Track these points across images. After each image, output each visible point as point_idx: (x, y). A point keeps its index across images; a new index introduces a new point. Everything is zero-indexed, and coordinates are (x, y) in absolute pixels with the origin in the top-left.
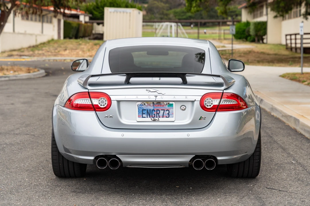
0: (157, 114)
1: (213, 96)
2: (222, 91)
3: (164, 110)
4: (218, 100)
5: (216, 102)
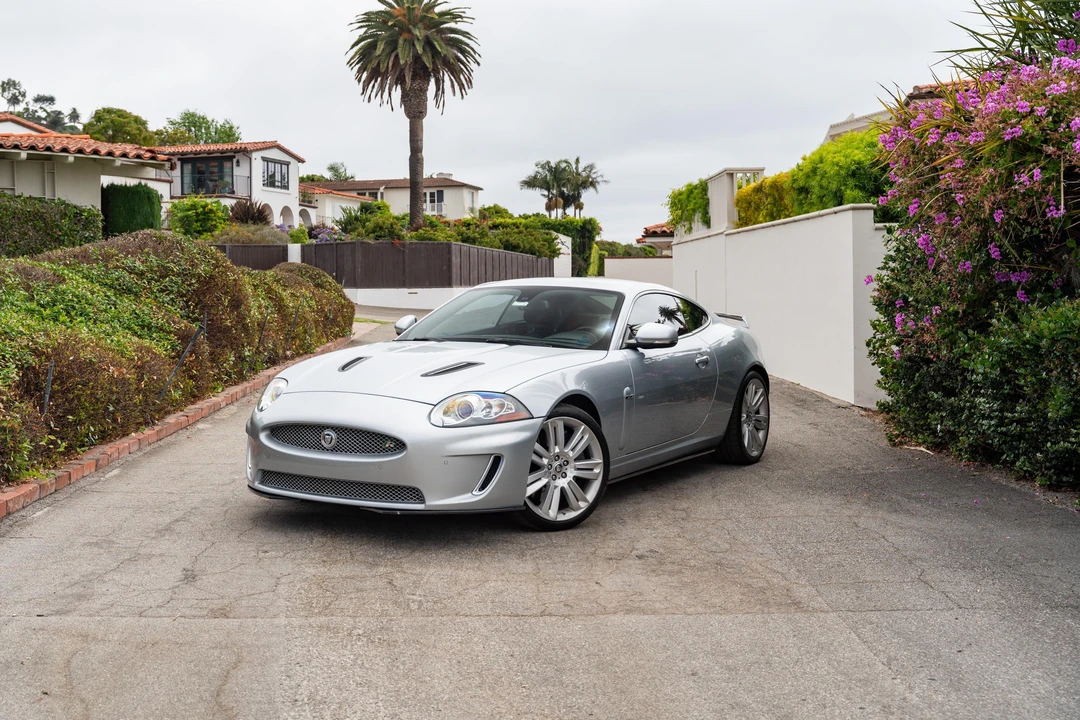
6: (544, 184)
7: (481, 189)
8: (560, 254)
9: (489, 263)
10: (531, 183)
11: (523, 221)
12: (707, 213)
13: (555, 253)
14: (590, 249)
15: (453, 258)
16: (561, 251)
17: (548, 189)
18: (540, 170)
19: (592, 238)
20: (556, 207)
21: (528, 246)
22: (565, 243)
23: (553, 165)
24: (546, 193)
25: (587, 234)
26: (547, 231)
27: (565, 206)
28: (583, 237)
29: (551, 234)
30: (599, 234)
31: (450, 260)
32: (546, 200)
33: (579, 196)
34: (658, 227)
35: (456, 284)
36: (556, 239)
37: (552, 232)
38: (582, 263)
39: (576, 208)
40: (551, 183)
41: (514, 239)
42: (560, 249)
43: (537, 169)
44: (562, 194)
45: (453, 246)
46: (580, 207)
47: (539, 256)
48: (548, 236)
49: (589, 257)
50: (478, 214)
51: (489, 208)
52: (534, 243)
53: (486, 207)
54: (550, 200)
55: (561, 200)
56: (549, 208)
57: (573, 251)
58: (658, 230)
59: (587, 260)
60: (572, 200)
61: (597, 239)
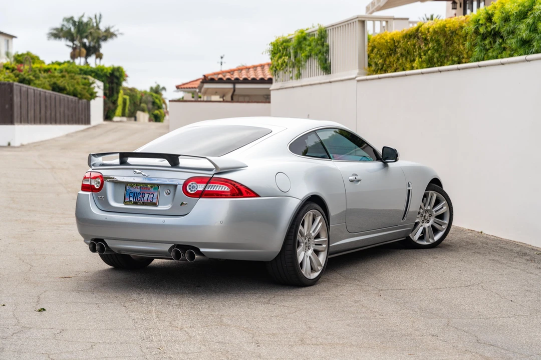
0: (142, 197)
1: (199, 180)
2: (211, 176)
3: (149, 194)
4: (204, 185)
5: (201, 187)
6: (69, 36)
7: (16, 37)
8: (96, 97)
9: (43, 102)
10: (57, 34)
11: (58, 67)
12: (326, 60)
13: (93, 95)
14: (118, 92)
15: (15, 98)
16: (97, 95)
17: (72, 40)
18: (65, 23)
19: (119, 84)
20: (80, 56)
21: (72, 89)
22: (99, 87)
23: (76, 19)
24: (71, 44)
25: (115, 80)
26: (85, 76)
27: (88, 55)
28: (111, 82)
29: (88, 79)
30: (125, 80)
31: (12, 99)
32: (70, 50)
33: (99, 46)
34: (215, 74)
35: (17, 122)
36: (93, 83)
37: (90, 77)
38: (111, 105)
39: (97, 58)
40: (75, 35)
41: (61, 82)
42: (96, 92)
43: (62, 23)
44: (84, 45)
45: (15, 87)
46: (100, 56)
47: (81, 98)
48: (86, 81)
49: (116, 100)
50: (12, 59)
51: (22, 55)
52: (76, 86)
53: (20, 53)
54: (74, 49)
55: (84, 51)
56: (73, 56)
57: (105, 94)
58: (216, 77)
59: (115, 103)
60: (93, 50)
61: (124, 84)
